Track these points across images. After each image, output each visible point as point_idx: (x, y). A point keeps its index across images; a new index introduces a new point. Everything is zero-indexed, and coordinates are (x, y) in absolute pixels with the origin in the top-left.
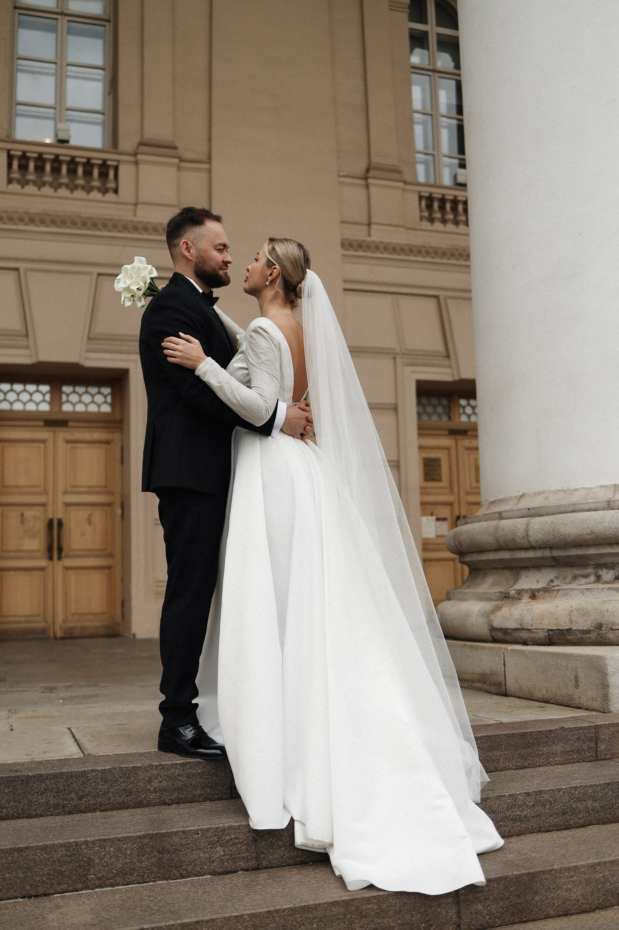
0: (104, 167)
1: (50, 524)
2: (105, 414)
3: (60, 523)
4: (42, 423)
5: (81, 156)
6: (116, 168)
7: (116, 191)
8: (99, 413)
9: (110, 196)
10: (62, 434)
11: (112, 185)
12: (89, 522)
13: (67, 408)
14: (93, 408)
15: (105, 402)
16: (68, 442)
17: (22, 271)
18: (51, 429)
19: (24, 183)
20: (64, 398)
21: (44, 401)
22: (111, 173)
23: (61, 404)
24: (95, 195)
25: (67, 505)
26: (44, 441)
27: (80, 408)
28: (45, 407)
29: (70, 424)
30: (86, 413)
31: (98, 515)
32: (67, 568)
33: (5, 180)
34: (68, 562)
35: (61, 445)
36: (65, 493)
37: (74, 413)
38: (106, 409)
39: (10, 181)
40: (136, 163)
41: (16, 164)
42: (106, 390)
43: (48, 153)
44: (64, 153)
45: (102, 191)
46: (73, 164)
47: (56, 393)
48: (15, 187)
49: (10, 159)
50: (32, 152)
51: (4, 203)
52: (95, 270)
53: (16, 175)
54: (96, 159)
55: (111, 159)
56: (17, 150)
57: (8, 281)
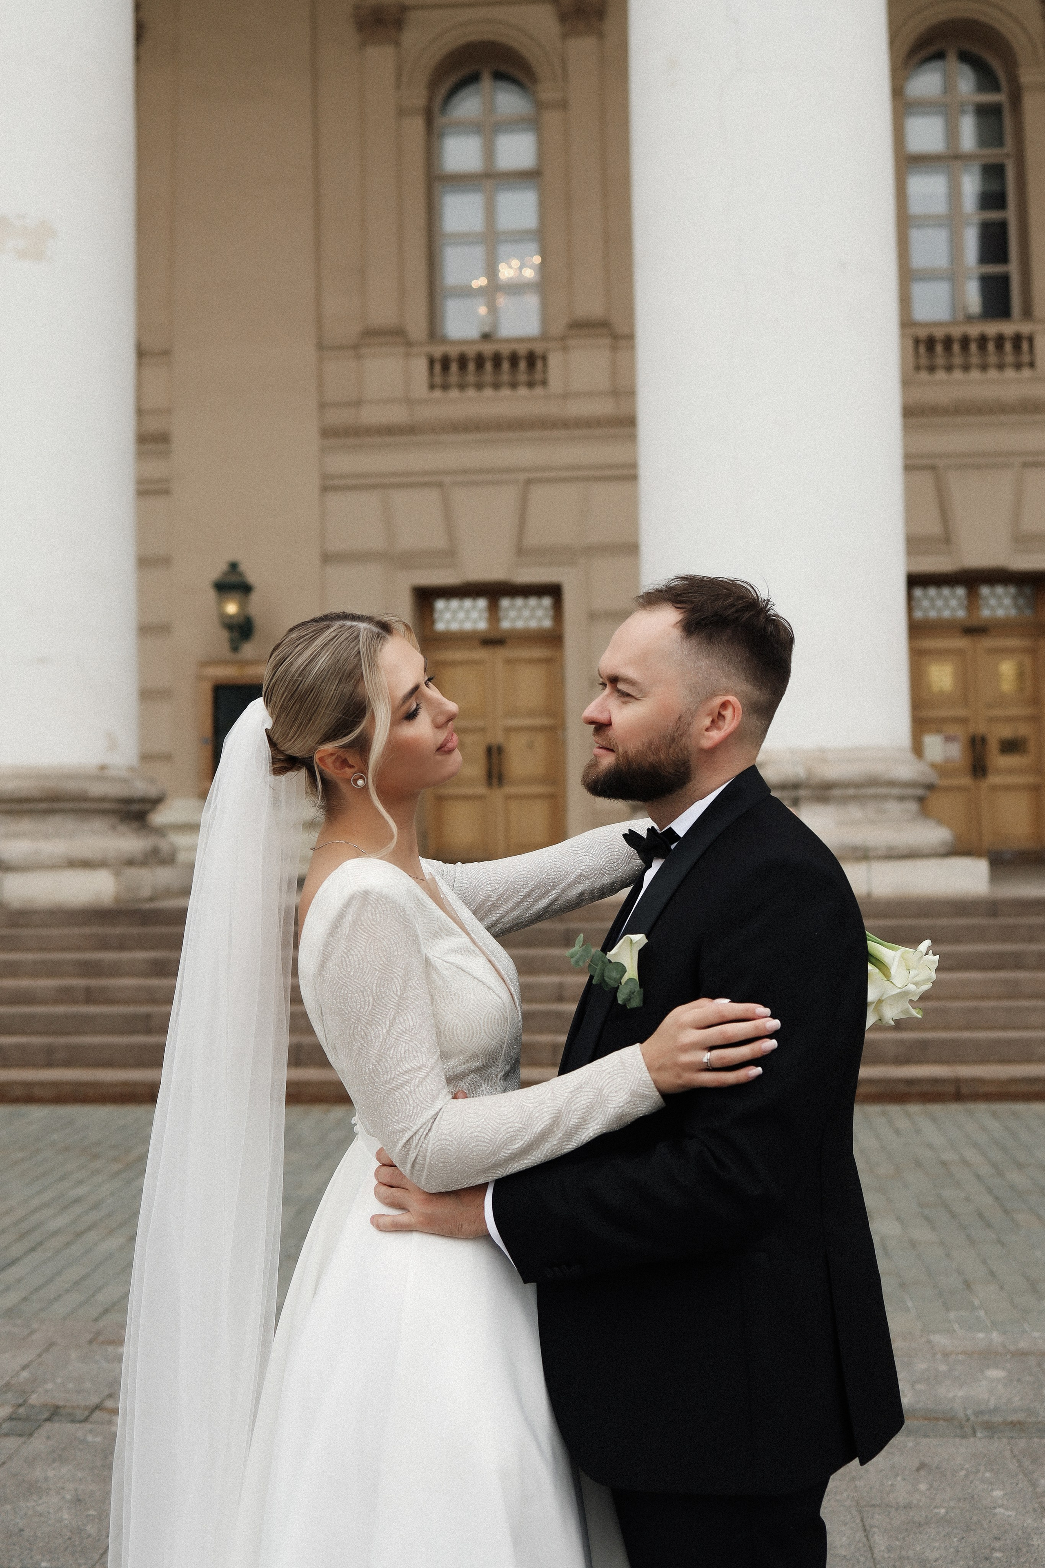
0: (532, 359)
1: (489, 751)
2: (547, 629)
3: (500, 750)
4: (479, 643)
5: (505, 350)
6: (544, 358)
7: (544, 384)
8: (539, 629)
9: (539, 391)
10: (501, 653)
11: (538, 378)
12: (530, 746)
13: (505, 624)
14: (532, 624)
15: (545, 617)
16: (506, 662)
17: (446, 485)
18: (489, 648)
19: (445, 387)
20: (501, 614)
21: (481, 617)
22: (539, 363)
23: (498, 620)
24: (523, 391)
25: (508, 730)
26: (480, 662)
27: (519, 624)
28: (482, 625)
29: (508, 642)
30: (526, 629)
31: (540, 740)
32: (508, 797)
33: (426, 386)
34: (509, 790)
35: (500, 666)
36: (505, 716)
37: (513, 630)
38: (547, 623)
39: (432, 387)
40: (565, 349)
41: (438, 368)
42: (547, 601)
43: (471, 351)
44: (488, 349)
45: (531, 385)
46: (497, 360)
47: (493, 609)
48: (438, 394)
49: (431, 362)
50: (454, 351)
51: (426, 413)
52: (523, 476)
53: (438, 379)
54: (522, 350)
55: (538, 348)
56: (438, 351)
57: (433, 496)
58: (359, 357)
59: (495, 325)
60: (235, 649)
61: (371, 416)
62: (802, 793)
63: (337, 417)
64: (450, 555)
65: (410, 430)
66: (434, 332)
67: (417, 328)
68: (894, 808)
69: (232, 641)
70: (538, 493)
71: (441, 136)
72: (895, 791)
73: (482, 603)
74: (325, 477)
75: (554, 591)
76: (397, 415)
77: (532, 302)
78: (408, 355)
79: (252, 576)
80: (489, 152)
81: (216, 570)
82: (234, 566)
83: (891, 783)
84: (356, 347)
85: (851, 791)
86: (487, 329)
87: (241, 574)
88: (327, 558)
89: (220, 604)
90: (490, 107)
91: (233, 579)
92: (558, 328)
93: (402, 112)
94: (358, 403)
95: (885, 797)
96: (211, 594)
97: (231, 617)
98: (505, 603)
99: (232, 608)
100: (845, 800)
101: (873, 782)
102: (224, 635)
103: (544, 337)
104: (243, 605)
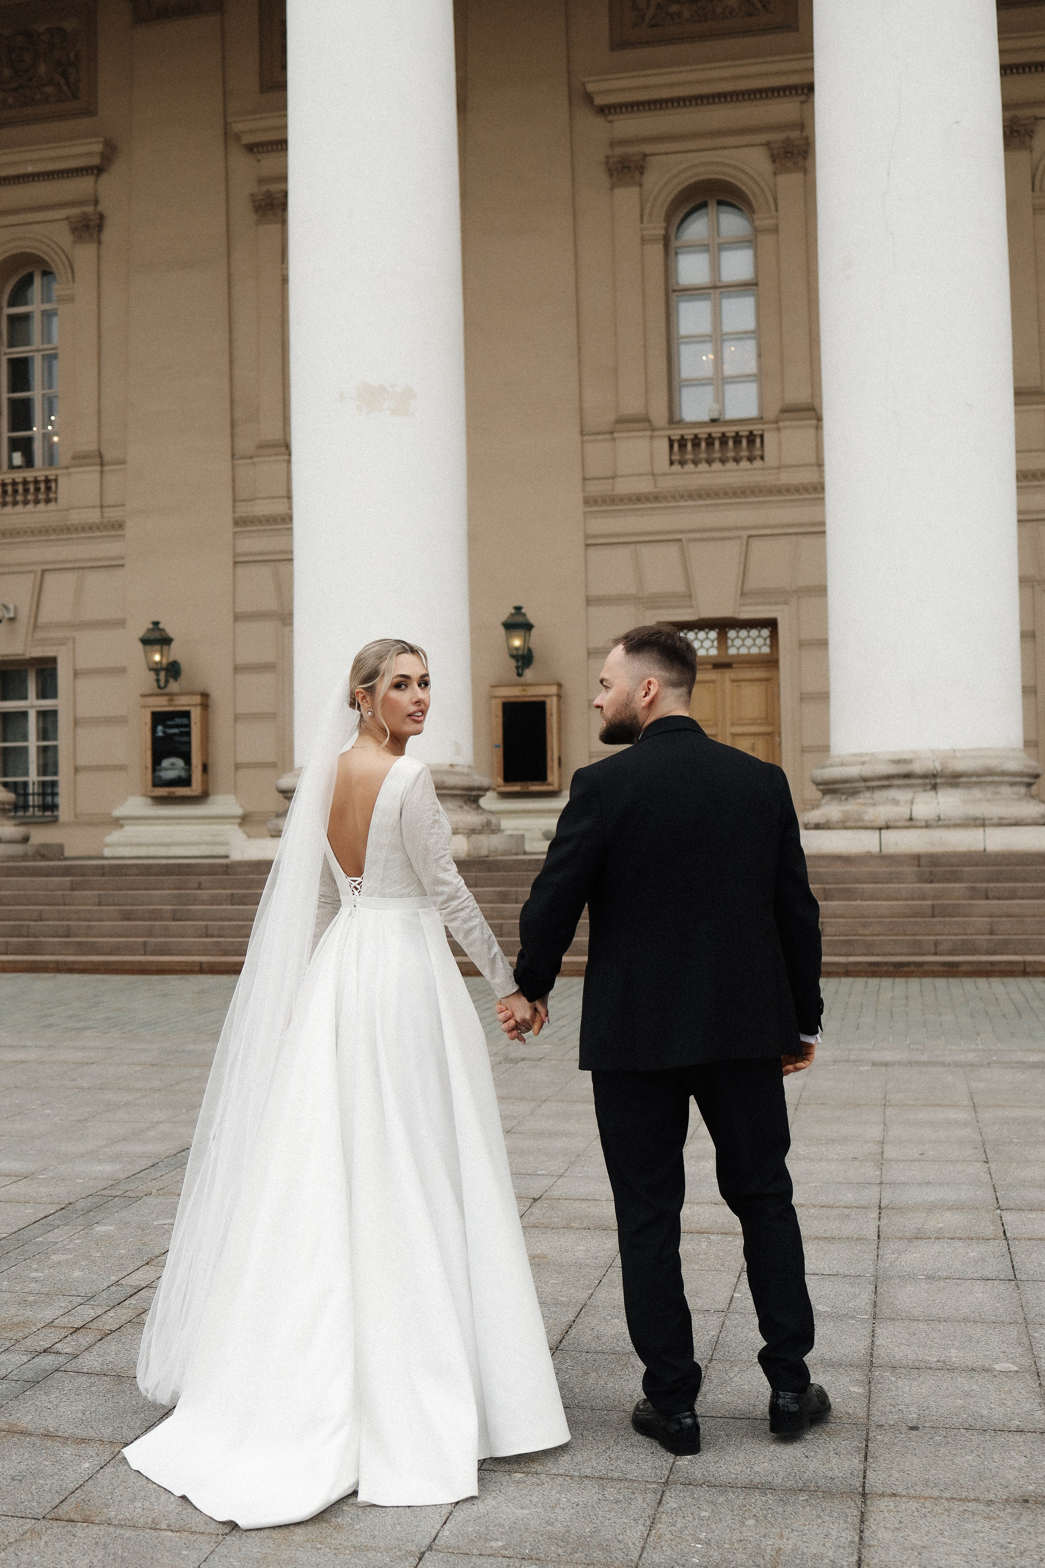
0: (751, 438)
2: (766, 655)
4: (710, 667)
5: (730, 430)
6: (762, 437)
7: (762, 458)
8: (760, 655)
9: (758, 463)
10: (729, 674)
11: (758, 453)
13: (732, 651)
14: (754, 650)
15: (765, 644)
16: (733, 681)
17: (684, 541)
18: (719, 670)
19: (682, 463)
20: (730, 643)
21: (712, 646)
22: (758, 441)
23: (727, 648)
24: (745, 464)
26: (713, 682)
27: (744, 651)
28: (713, 652)
29: (734, 666)
30: (749, 655)
33: (667, 463)
35: (728, 683)
36: (733, 724)
37: (739, 655)
38: (766, 650)
39: (672, 463)
40: (779, 429)
41: (676, 446)
42: (765, 632)
43: (703, 432)
44: (716, 431)
45: (750, 459)
46: (724, 439)
47: (722, 638)
48: (676, 468)
49: (671, 442)
50: (689, 433)
51: (667, 484)
52: (745, 534)
53: (676, 457)
54: (744, 430)
55: (756, 428)
56: (676, 434)
57: (673, 551)
58: (614, 440)
59: (722, 411)
60: (520, 675)
61: (623, 487)
62: (938, 780)
63: (596, 488)
64: (689, 596)
65: (656, 498)
66: (674, 420)
67: (659, 415)
68: (1006, 790)
69: (517, 668)
70: (757, 546)
71: (676, 254)
72: (1006, 779)
73: (713, 634)
74: (587, 536)
75: (771, 624)
76: (644, 486)
77: (750, 390)
78: (652, 437)
79: (532, 617)
80: (715, 267)
81: (505, 612)
82: (518, 609)
83: (1003, 773)
84: (612, 433)
85: (974, 779)
86: (715, 415)
87: (524, 615)
88: (590, 601)
89: (508, 639)
90: (716, 229)
91: (519, 619)
92: (772, 412)
93: (644, 241)
94: (613, 478)
95: (1000, 783)
96: (502, 631)
97: (517, 649)
98: (732, 634)
99: (517, 643)
100: (969, 786)
101: (990, 773)
102: (513, 663)
103: (760, 419)
104: (525, 641)
